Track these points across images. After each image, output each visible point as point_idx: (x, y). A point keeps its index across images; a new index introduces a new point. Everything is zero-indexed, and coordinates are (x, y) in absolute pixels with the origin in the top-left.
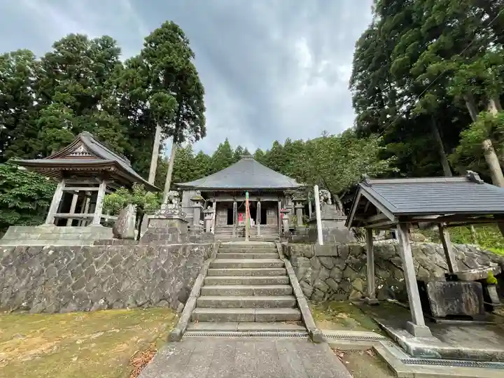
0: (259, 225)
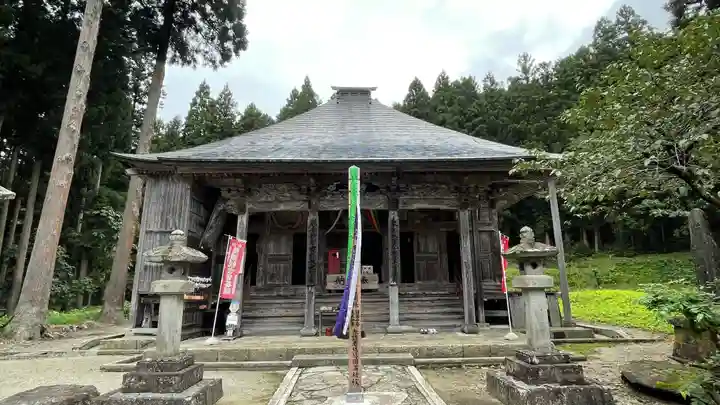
0: (395, 292)
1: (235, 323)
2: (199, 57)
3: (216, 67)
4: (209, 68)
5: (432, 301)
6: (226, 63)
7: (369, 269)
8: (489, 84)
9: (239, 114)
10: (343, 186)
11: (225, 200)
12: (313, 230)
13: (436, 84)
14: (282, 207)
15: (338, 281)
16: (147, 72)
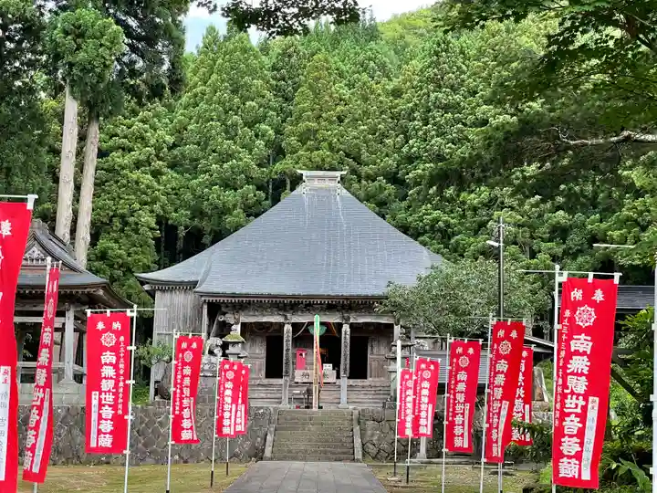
0: (344, 382)
7: (329, 366)
11: (224, 313)
15: (305, 375)
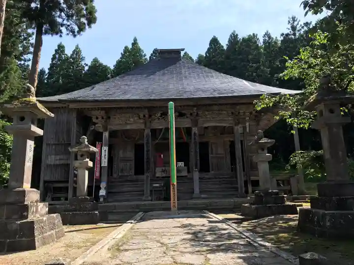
1: (104, 194)
2: (63, 29)
3: (75, 36)
4: (71, 36)
5: (220, 181)
6: (82, 33)
7: (181, 164)
8: (267, 38)
9: (87, 65)
10: (165, 114)
11: (95, 124)
12: (148, 140)
13: (229, 39)
14: (128, 127)
15: (163, 171)
16: (23, 37)
